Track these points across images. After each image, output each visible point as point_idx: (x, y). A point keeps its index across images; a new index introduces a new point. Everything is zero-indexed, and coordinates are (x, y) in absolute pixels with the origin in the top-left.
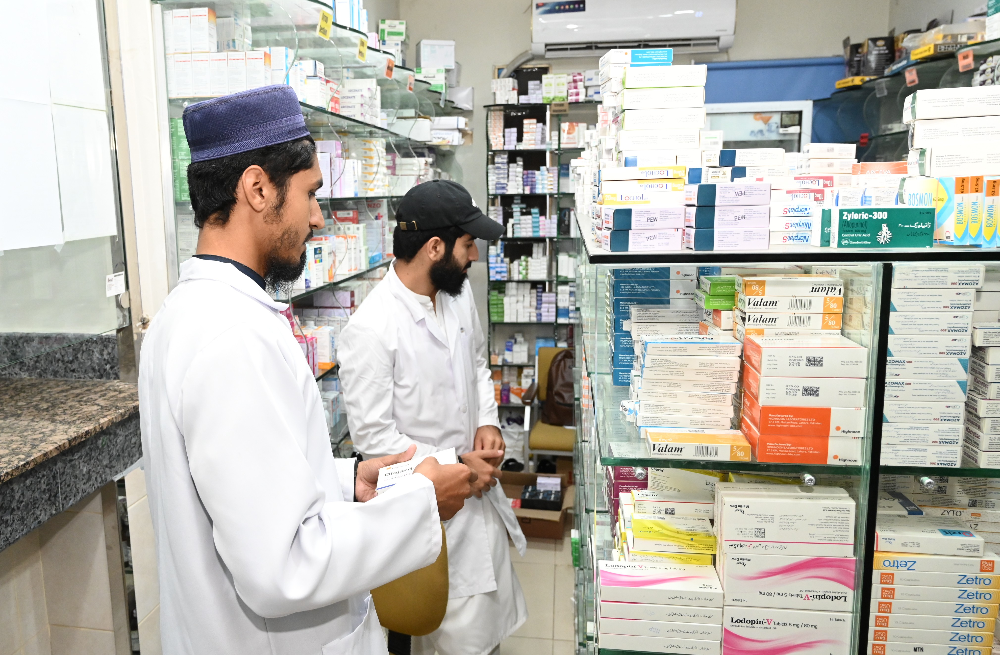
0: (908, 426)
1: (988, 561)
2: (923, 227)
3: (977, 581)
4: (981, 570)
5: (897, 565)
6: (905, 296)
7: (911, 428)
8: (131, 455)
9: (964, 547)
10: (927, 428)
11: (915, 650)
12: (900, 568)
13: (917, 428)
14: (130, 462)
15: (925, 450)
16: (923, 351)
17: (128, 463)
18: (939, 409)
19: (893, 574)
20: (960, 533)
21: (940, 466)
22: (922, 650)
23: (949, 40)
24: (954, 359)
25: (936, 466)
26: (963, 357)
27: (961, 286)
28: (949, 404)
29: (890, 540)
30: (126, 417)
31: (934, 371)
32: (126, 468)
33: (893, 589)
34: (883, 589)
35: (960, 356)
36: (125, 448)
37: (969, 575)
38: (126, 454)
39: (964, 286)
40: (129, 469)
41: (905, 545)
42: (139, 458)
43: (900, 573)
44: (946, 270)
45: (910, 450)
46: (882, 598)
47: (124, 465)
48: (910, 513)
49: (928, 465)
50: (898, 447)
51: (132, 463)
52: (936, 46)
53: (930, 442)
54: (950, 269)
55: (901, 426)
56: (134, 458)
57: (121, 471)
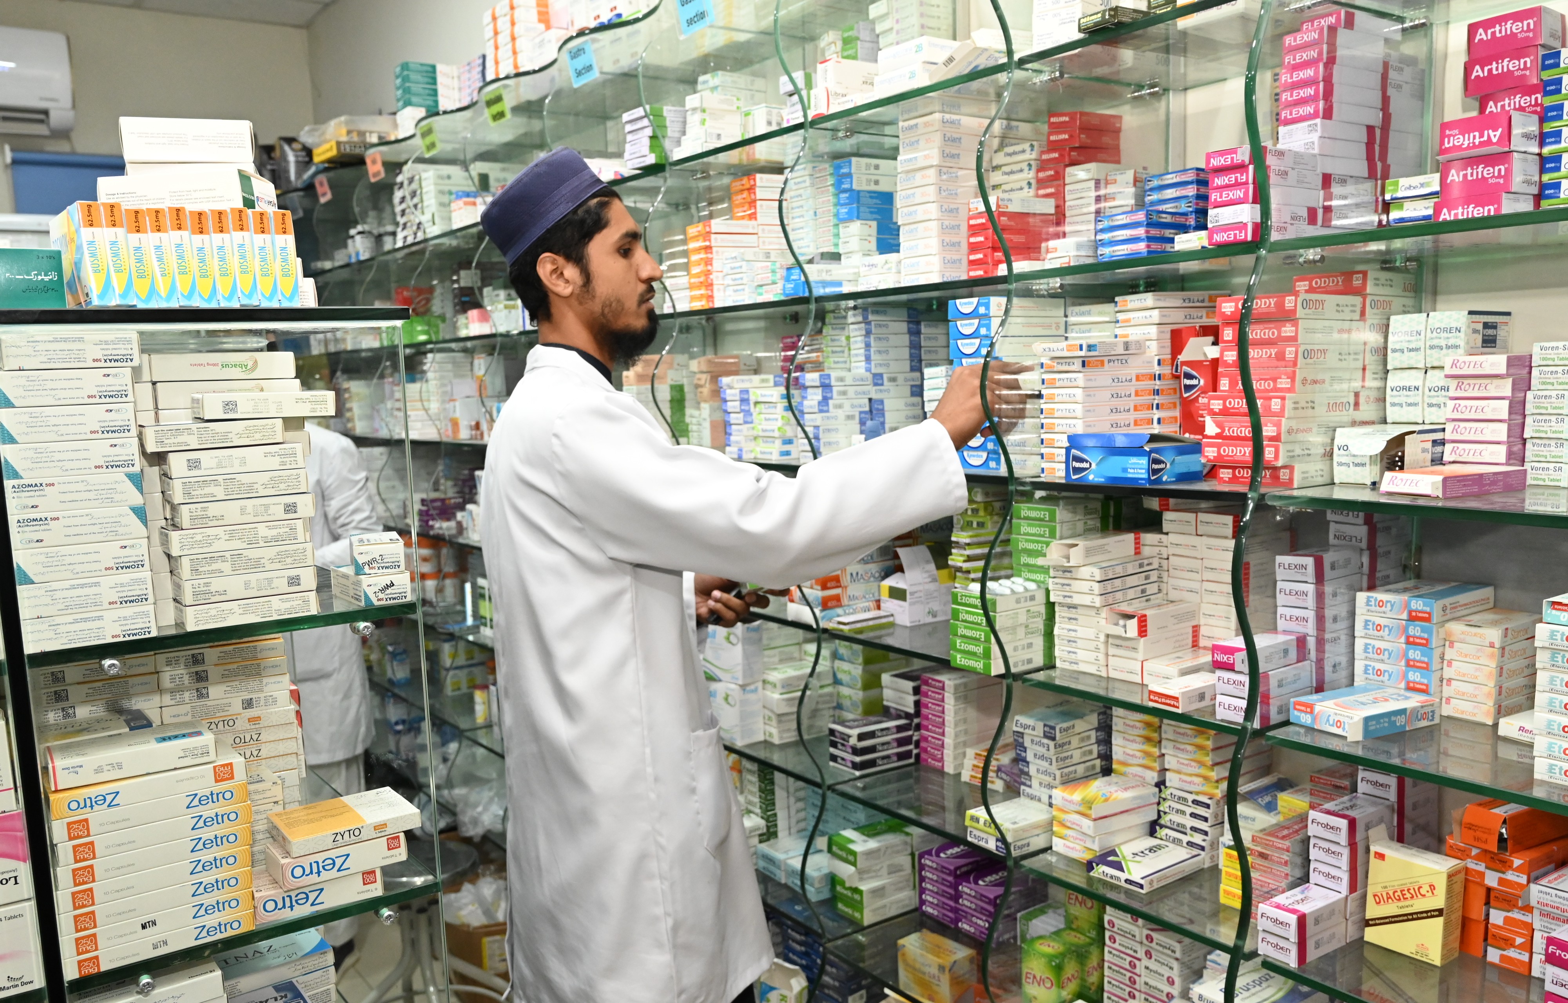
0: (67, 584)
1: (223, 766)
2: (47, 279)
3: (212, 797)
4: (217, 781)
5: (91, 803)
6: (23, 382)
7: (73, 587)
9: (187, 753)
10: (97, 584)
11: (144, 927)
12: (96, 807)
13: (82, 586)
15: (100, 618)
16: (69, 465)
18: (110, 552)
19: (86, 820)
21: (127, 639)
22: (154, 923)
24: (119, 475)
25: (121, 639)
26: (131, 469)
27: (108, 364)
28: (124, 543)
29: (75, 770)
31: (91, 495)
33: (92, 843)
34: (74, 847)
35: (126, 469)
37: (200, 793)
39: (113, 364)
41: (99, 770)
43: (97, 817)
44: (80, 340)
45: (76, 621)
46: (76, 861)
49: (109, 640)
50: (58, 620)
52: (339, 144)
53: (106, 605)
54: (86, 337)
55: (55, 586)
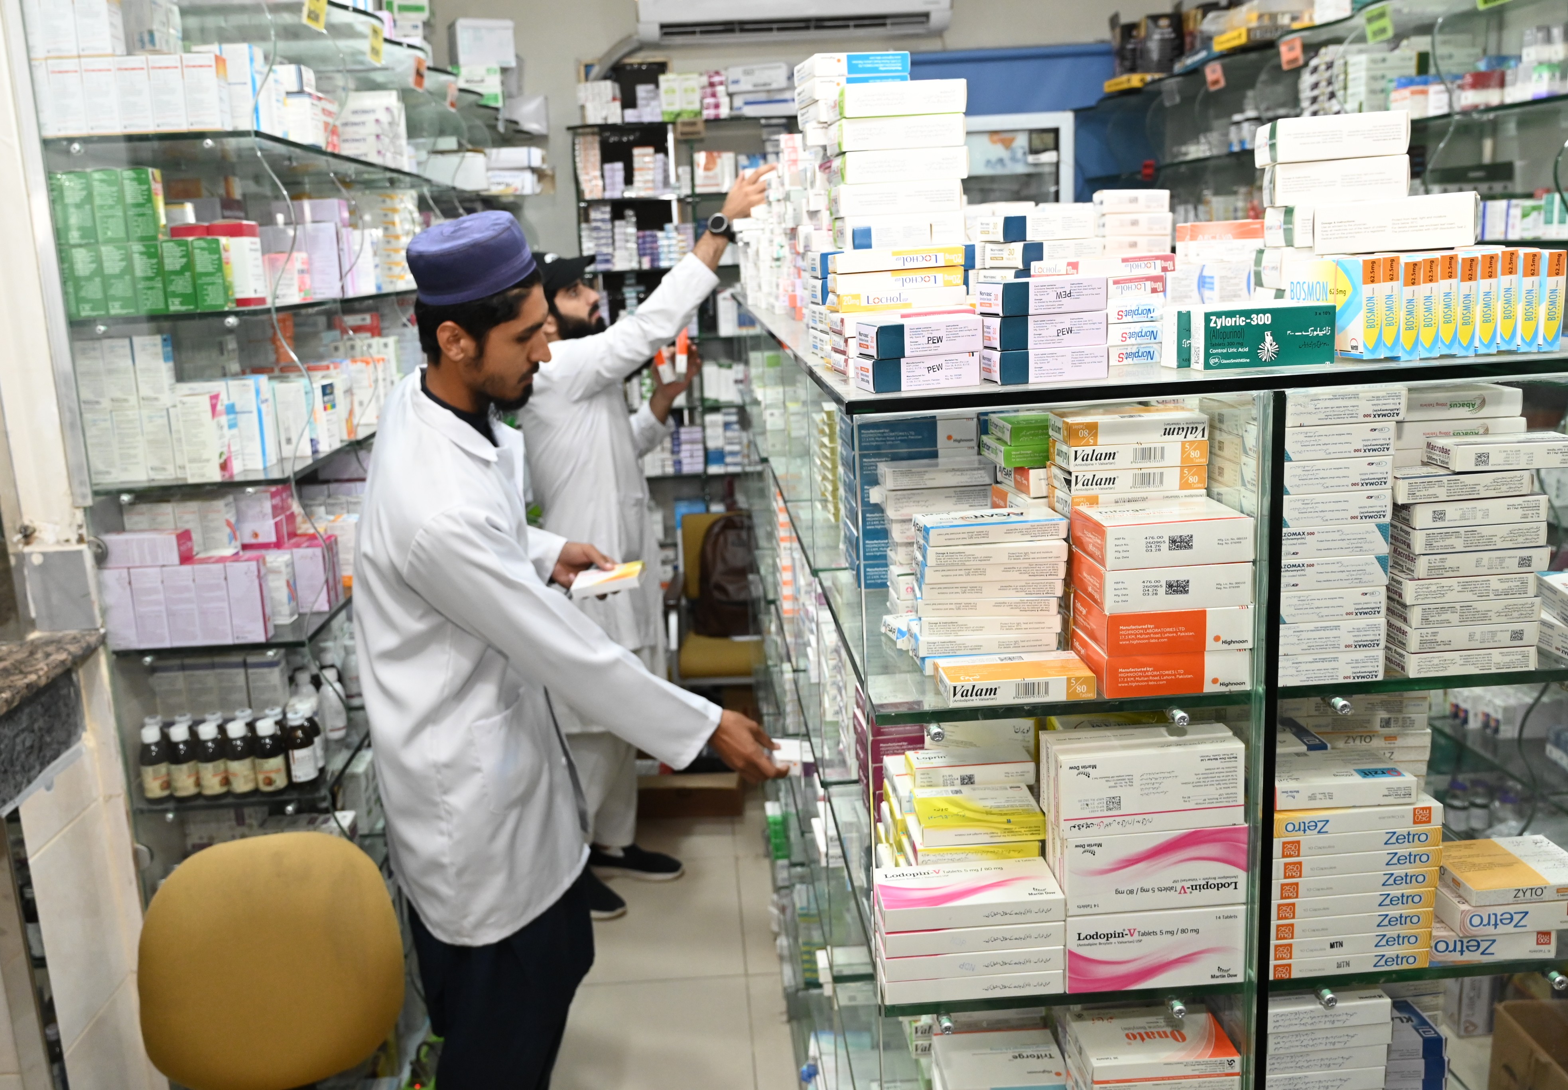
0: (1312, 626)
1: (1423, 809)
2: (1321, 334)
3: (1409, 838)
4: (1415, 822)
5: (1304, 827)
6: (1301, 437)
7: (1317, 629)
8: (27, 768)
9: (1392, 792)
10: (1337, 628)
11: (1332, 946)
12: (1308, 832)
13: (1325, 628)
14: (25, 781)
15: (1335, 659)
16: (1329, 515)
17: (21, 783)
18: (1352, 597)
19: (1298, 842)
20: (1383, 772)
21: (1356, 680)
22: (1341, 944)
23: (1266, 21)
24: (1370, 526)
25: (1351, 681)
26: (1382, 521)
27: (1377, 419)
28: (1365, 590)
29: (1292, 794)
30: (15, 704)
31: (1344, 544)
32: (19, 792)
33: (1300, 863)
34: (1286, 864)
35: (1378, 520)
36: (15, 757)
37: (1399, 831)
38: (18, 768)
39: (1381, 419)
40: (25, 792)
41: (1312, 797)
42: (40, 772)
43: (1307, 839)
44: (1355, 396)
45: (1315, 661)
46: (1285, 877)
47: (15, 787)
48: (1311, 748)
49: (1341, 680)
50: (1301, 659)
51: (29, 782)
52: (1249, 31)
53: (1342, 648)
54: (1361, 395)
55: (1302, 627)
56: (33, 773)
57: (11, 798)
